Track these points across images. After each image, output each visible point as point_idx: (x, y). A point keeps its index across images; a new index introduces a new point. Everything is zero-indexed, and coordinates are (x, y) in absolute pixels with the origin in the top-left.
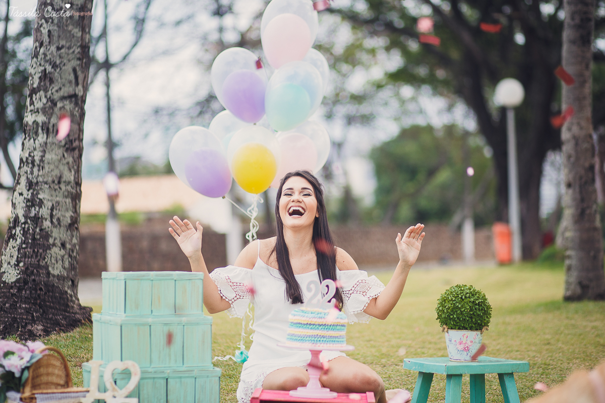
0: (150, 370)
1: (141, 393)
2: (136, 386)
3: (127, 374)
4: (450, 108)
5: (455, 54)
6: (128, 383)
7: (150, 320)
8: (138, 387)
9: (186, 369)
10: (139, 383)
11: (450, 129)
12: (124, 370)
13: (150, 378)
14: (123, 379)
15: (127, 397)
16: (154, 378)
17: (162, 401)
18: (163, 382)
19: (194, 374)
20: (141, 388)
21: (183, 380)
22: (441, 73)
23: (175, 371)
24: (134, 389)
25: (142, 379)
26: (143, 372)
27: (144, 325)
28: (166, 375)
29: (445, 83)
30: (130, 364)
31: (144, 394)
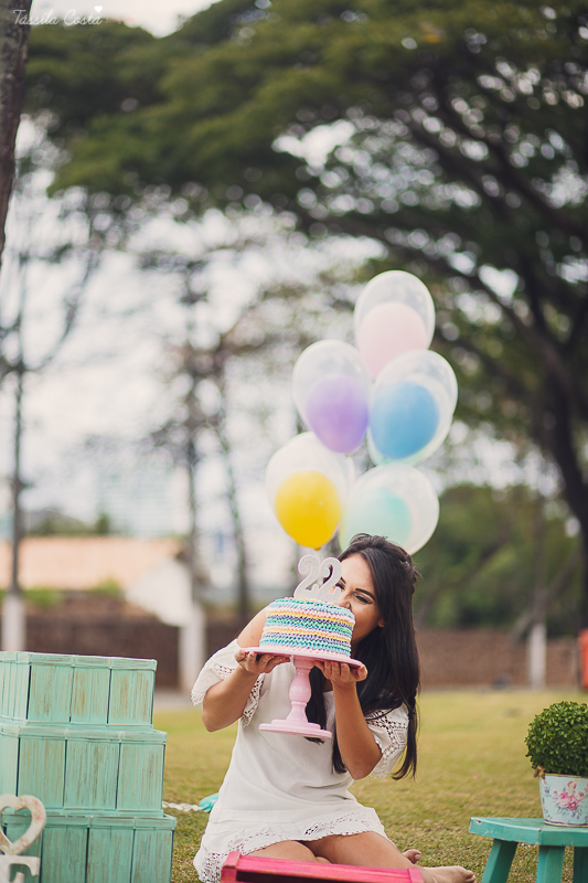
0: (61, 812)
1: (45, 848)
2: (39, 836)
3: (24, 817)
4: (520, 459)
5: (531, 380)
6: (25, 831)
7: (66, 731)
8: (41, 838)
9: (119, 814)
10: (43, 831)
11: (518, 491)
12: (19, 810)
13: (62, 826)
14: (17, 825)
15: (22, 854)
16: (68, 826)
17: (78, 864)
18: (82, 834)
19: (132, 824)
20: (45, 841)
21: (114, 831)
22: (510, 408)
23: (102, 817)
24: (35, 841)
25: (47, 826)
26: (49, 816)
27: (57, 739)
28: (87, 823)
29: (516, 422)
30: (29, 800)
31: (50, 849)
